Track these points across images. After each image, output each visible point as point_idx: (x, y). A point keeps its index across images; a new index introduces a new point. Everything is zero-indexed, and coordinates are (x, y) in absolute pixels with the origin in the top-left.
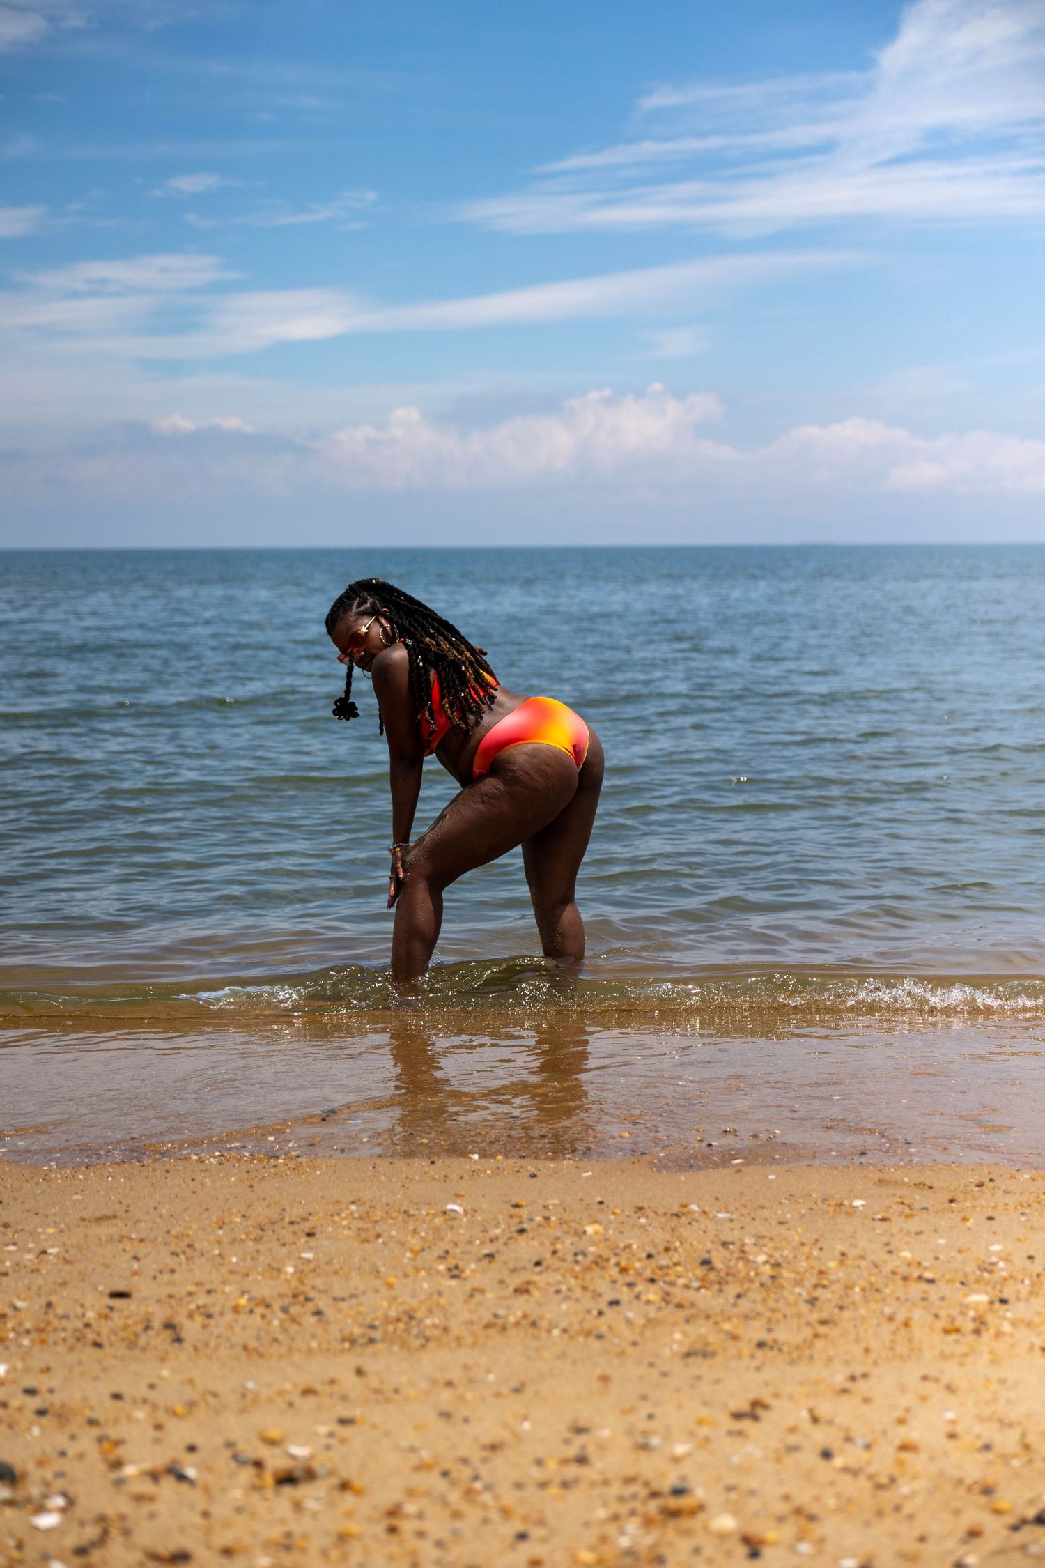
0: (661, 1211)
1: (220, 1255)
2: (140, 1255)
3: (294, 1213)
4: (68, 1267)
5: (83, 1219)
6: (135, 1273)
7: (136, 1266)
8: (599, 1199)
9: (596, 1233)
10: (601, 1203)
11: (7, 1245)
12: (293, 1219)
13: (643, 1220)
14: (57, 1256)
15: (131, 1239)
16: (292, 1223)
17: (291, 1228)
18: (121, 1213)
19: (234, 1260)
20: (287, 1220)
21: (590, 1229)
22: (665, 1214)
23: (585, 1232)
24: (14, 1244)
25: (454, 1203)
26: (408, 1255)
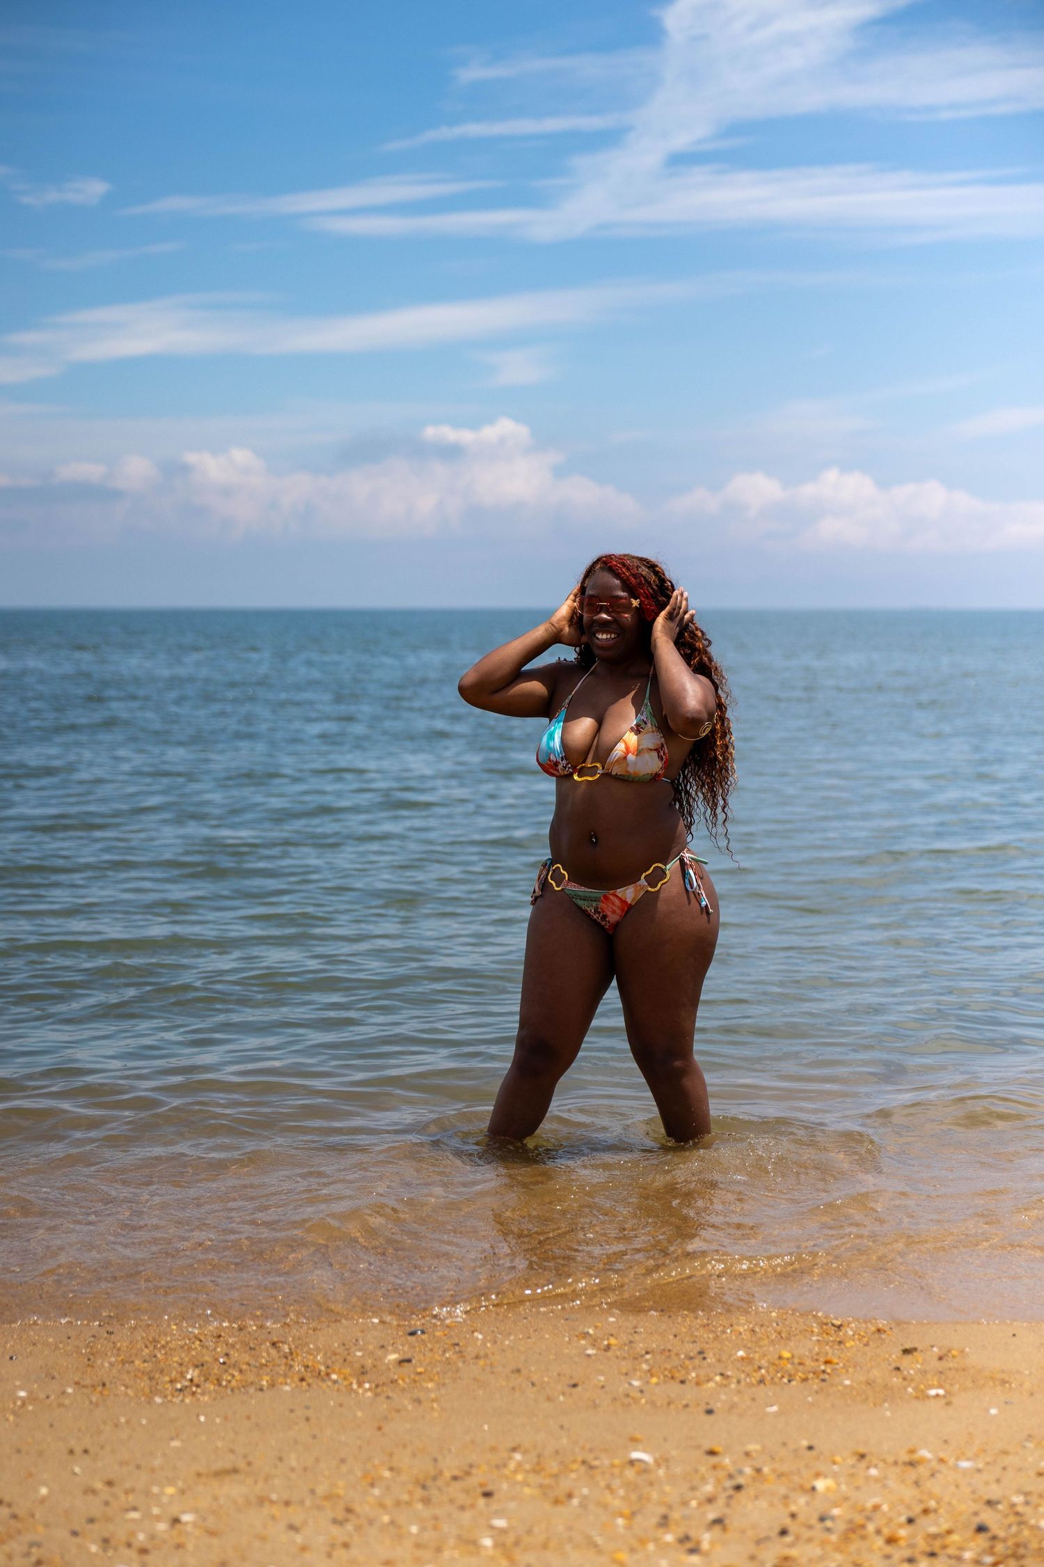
0: (891, 1459)
1: (392, 1522)
2: (297, 1522)
3: (450, 1466)
4: (215, 1541)
5: (199, 1475)
6: (304, 1549)
7: (299, 1539)
8: (805, 1443)
9: (828, 1489)
10: (810, 1448)
11: (127, 1510)
12: (456, 1473)
13: (873, 1472)
14: (195, 1524)
15: (272, 1502)
16: (455, 1478)
17: (458, 1485)
18: (241, 1464)
19: (414, 1529)
20: (447, 1474)
21: (820, 1484)
22: (896, 1463)
23: (813, 1489)
24: (135, 1509)
25: (636, 1450)
26: (620, 1521)
